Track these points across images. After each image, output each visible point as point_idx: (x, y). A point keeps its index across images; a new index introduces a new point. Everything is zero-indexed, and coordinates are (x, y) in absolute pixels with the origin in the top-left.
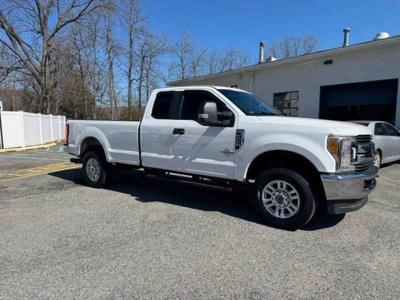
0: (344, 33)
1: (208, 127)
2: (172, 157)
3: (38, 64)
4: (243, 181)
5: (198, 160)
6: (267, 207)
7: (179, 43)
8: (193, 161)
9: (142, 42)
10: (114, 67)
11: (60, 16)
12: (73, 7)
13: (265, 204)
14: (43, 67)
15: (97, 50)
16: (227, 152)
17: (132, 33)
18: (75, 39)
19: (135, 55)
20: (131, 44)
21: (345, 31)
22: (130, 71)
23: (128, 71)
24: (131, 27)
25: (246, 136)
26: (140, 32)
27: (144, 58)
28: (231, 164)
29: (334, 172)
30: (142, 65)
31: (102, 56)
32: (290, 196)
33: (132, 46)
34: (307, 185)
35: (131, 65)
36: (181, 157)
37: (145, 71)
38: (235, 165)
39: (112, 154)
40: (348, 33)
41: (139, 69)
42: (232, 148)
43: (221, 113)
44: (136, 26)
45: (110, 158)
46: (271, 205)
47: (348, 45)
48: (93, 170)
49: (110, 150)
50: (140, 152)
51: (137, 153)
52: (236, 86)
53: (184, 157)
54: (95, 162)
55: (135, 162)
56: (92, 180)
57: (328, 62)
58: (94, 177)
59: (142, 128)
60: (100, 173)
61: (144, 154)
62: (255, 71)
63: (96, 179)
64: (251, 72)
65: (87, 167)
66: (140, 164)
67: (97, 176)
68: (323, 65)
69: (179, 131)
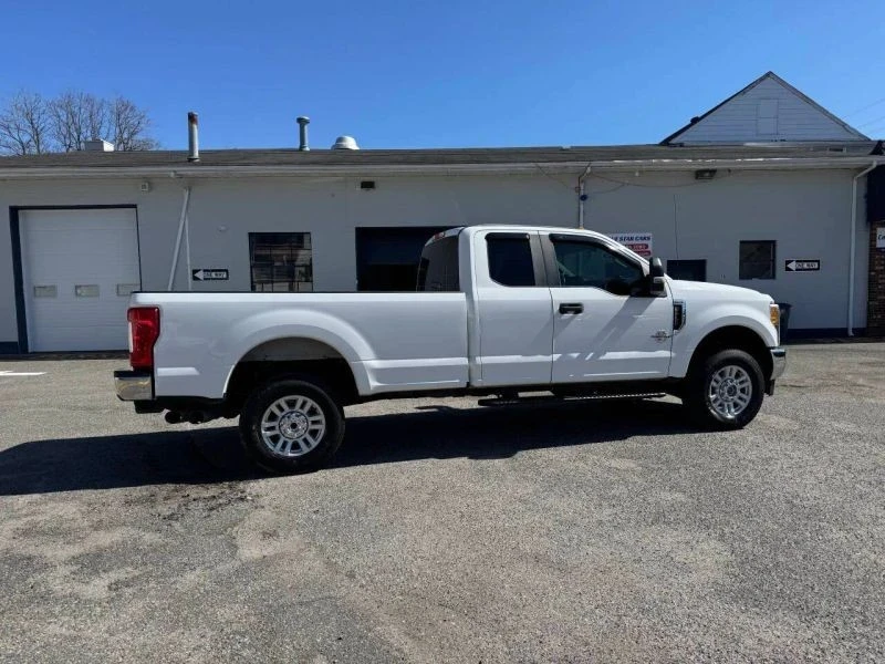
0: (298, 125)
1: (626, 298)
2: (556, 357)
5: (610, 355)
8: (601, 358)
16: (659, 337)
21: (302, 122)
28: (665, 354)
36: (575, 355)
38: (673, 354)
39: (379, 373)
40: (306, 127)
42: (667, 327)
45: (371, 385)
47: (308, 149)
48: (294, 426)
49: (377, 364)
50: (469, 357)
51: (464, 361)
52: (134, 206)
53: (583, 354)
54: (304, 403)
55: (457, 382)
56: (290, 455)
57: (368, 185)
58: (295, 446)
59: (476, 305)
60: (322, 428)
61: (480, 360)
62: (194, 178)
63: (306, 450)
64: (181, 177)
65: (265, 424)
66: (468, 384)
67: (310, 439)
68: (359, 188)
69: (571, 308)
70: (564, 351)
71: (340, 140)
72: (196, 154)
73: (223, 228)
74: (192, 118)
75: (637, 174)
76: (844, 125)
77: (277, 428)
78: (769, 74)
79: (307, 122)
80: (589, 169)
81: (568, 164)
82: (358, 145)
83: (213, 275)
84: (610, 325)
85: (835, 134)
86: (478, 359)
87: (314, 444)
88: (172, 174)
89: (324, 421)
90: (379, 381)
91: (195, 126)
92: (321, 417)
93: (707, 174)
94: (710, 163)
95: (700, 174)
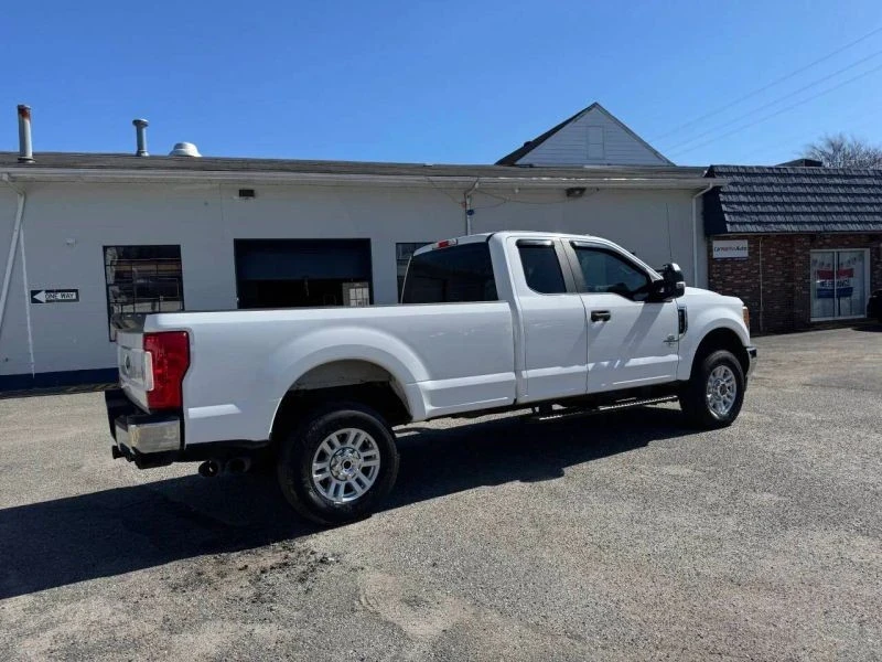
0: (134, 128)
1: (642, 304)
2: (591, 366)
4: (689, 379)
5: (634, 362)
8: (626, 365)
16: (670, 340)
21: (139, 124)
25: (689, 311)
28: (673, 357)
36: (606, 363)
38: (680, 358)
39: (435, 396)
40: (144, 130)
42: (674, 332)
45: (426, 409)
47: (147, 154)
48: (347, 465)
49: (430, 385)
50: (515, 372)
51: (511, 376)
53: (613, 361)
54: (357, 436)
55: (506, 400)
56: (345, 500)
57: (247, 193)
58: (349, 489)
59: (521, 317)
60: (376, 463)
61: (526, 374)
62: (31, 181)
63: (360, 492)
64: (14, 179)
65: (316, 466)
66: (515, 400)
67: (363, 478)
68: (236, 197)
69: (600, 316)
70: (597, 360)
71: (179, 146)
72: (30, 155)
73: (70, 241)
74: (23, 112)
75: (517, 191)
76: (656, 153)
77: (328, 469)
78: (595, 105)
79: (145, 125)
80: (477, 185)
81: (456, 179)
82: (199, 151)
83: (59, 296)
84: (632, 331)
85: (652, 161)
86: (524, 373)
87: (369, 483)
88: (5, 177)
89: (378, 456)
90: (433, 405)
91: (28, 122)
92: (375, 452)
93: (577, 192)
94: (582, 182)
95: (570, 192)
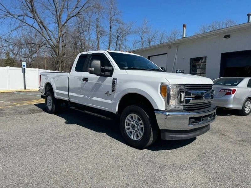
1: (99, 77)
2: (82, 96)
3: (55, 42)
4: (115, 113)
5: (94, 98)
6: (127, 131)
7: (141, 27)
8: (92, 99)
9: (117, 27)
10: (100, 43)
11: (69, 14)
12: (76, 8)
13: (126, 130)
14: (58, 43)
15: (90, 33)
17: (112, 22)
18: (79, 27)
19: (112, 36)
20: (111, 29)
21: (249, 15)
22: (109, 46)
23: (108, 46)
24: (111, 18)
25: (118, 82)
26: (116, 22)
27: (118, 37)
28: (110, 101)
29: (164, 109)
30: (117, 42)
31: (93, 37)
32: (139, 125)
33: (111, 30)
34: (148, 118)
35: (110, 42)
36: (86, 96)
37: (118, 46)
38: (112, 103)
39: (58, 94)
41: (115, 44)
43: (104, 68)
44: (114, 18)
45: (56, 96)
46: (129, 131)
52: (167, 54)
54: (50, 98)
57: (227, 36)
61: (70, 94)
62: (179, 44)
66: (69, 100)
68: (222, 38)
69: (86, 79)
73: (184, 57)
74: (184, 26)
83: (181, 71)
86: (70, 93)
88: (171, 43)
89: (52, 103)
